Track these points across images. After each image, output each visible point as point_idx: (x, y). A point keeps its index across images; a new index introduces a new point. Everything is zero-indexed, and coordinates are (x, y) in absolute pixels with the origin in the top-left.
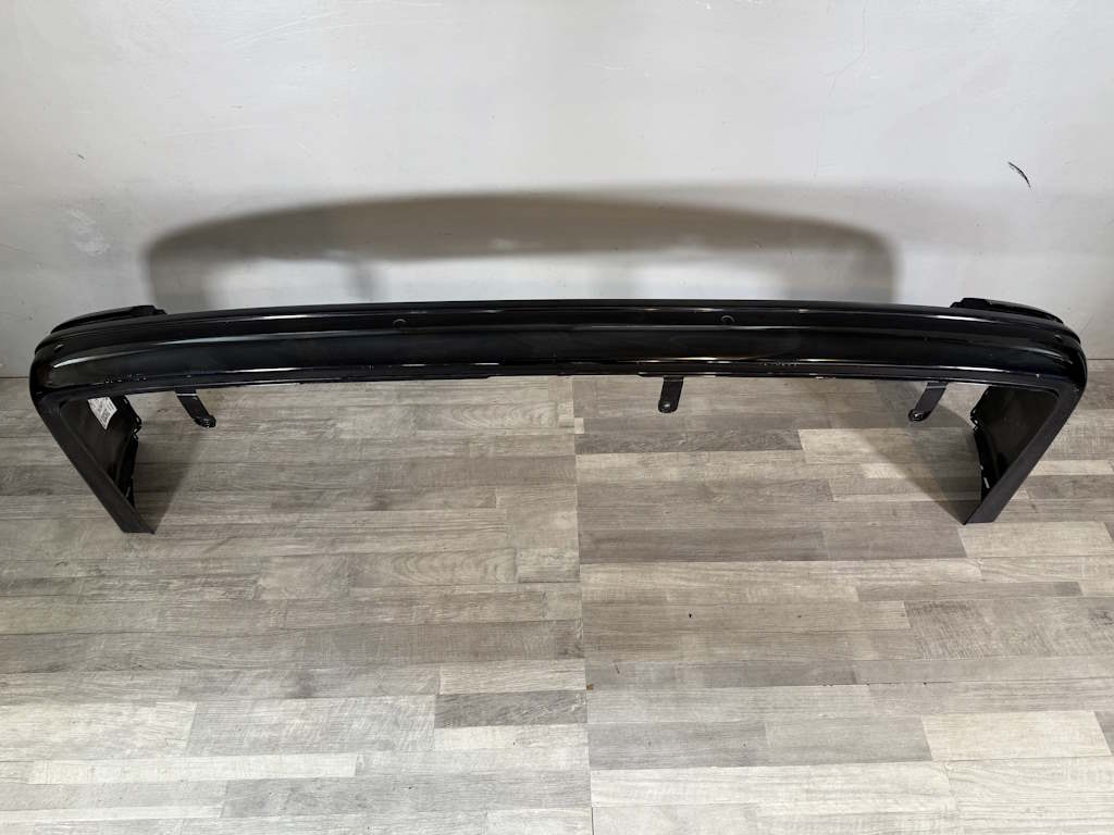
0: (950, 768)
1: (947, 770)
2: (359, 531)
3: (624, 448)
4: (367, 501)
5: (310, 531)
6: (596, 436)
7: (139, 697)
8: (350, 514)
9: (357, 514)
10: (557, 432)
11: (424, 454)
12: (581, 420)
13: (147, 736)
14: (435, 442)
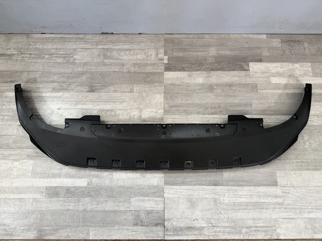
0: (283, 189)
1: (282, 189)
2: (85, 100)
3: (183, 69)
4: (87, 89)
5: (67, 99)
6: (172, 64)
7: (14, 158)
8: (81, 93)
9: (83, 93)
10: (157, 62)
11: (107, 70)
12: (167, 57)
13: (18, 171)
14: (111, 65)
